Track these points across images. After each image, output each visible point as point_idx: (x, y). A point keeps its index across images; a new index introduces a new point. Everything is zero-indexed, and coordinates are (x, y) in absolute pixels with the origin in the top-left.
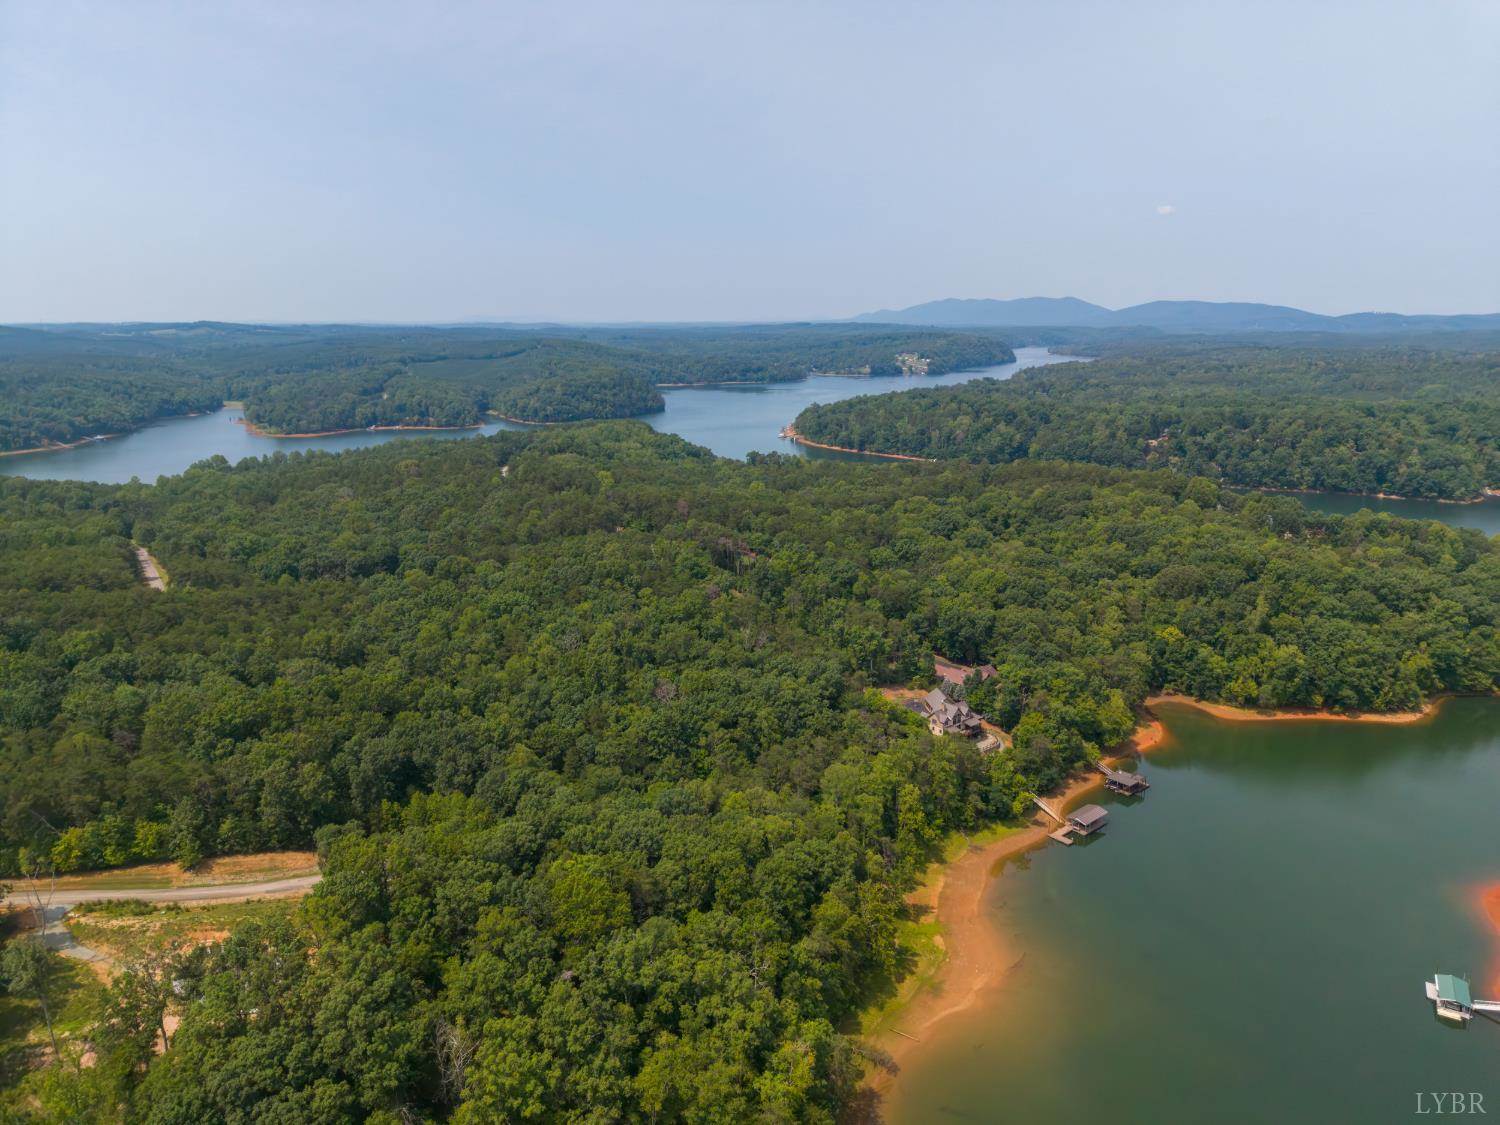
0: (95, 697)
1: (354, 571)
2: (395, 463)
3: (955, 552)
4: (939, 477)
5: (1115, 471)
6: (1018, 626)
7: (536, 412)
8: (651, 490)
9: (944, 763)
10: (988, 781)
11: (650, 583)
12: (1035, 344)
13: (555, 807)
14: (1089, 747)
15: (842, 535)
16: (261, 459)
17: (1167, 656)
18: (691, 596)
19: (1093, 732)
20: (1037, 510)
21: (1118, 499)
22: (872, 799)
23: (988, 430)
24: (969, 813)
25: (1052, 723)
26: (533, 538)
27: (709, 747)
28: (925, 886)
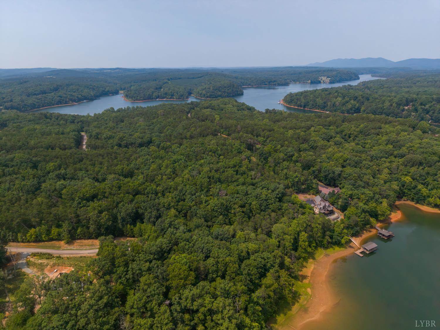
0: (51, 185)
1: (138, 145)
2: (158, 111)
3: (329, 147)
4: (328, 119)
5: (390, 118)
6: (350, 175)
7: (204, 95)
8: (231, 121)
9: (317, 225)
10: (333, 231)
11: (224, 155)
12: (367, 74)
13: (178, 234)
14: (372, 220)
15: (291, 139)
16: (123, 108)
17: (405, 187)
18: (236, 160)
19: (375, 215)
20: (361, 132)
21: (391, 129)
22: (289, 237)
23: (347, 102)
24: (325, 242)
25: (359, 211)
26: (191, 137)
27: (235, 213)
28: (306, 267)
